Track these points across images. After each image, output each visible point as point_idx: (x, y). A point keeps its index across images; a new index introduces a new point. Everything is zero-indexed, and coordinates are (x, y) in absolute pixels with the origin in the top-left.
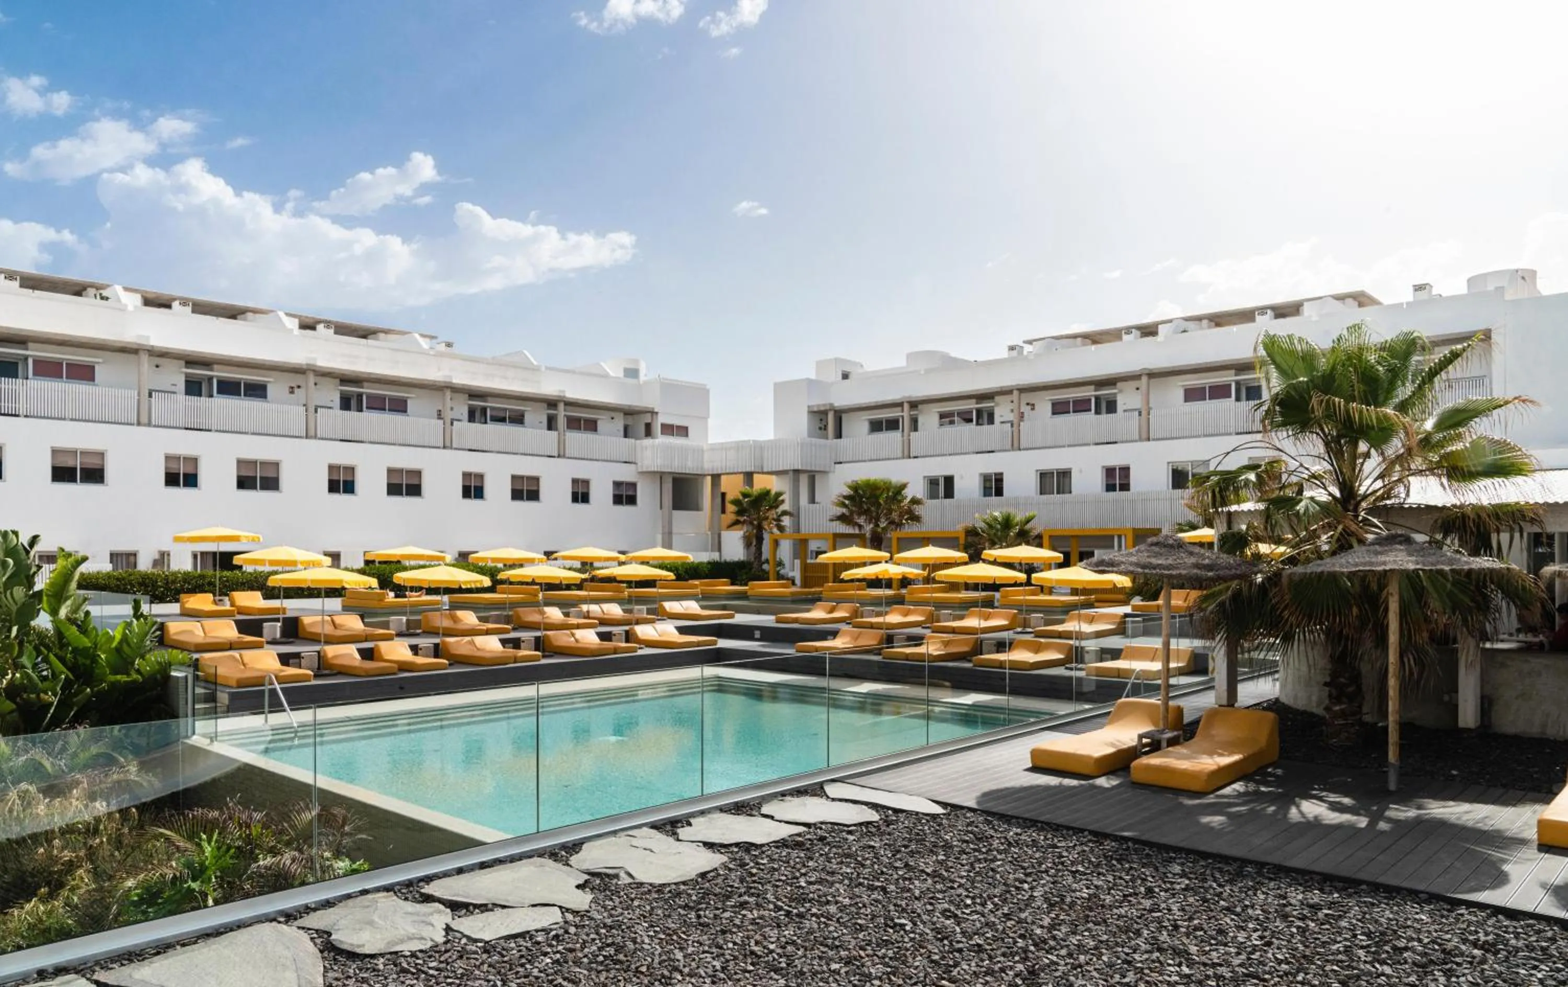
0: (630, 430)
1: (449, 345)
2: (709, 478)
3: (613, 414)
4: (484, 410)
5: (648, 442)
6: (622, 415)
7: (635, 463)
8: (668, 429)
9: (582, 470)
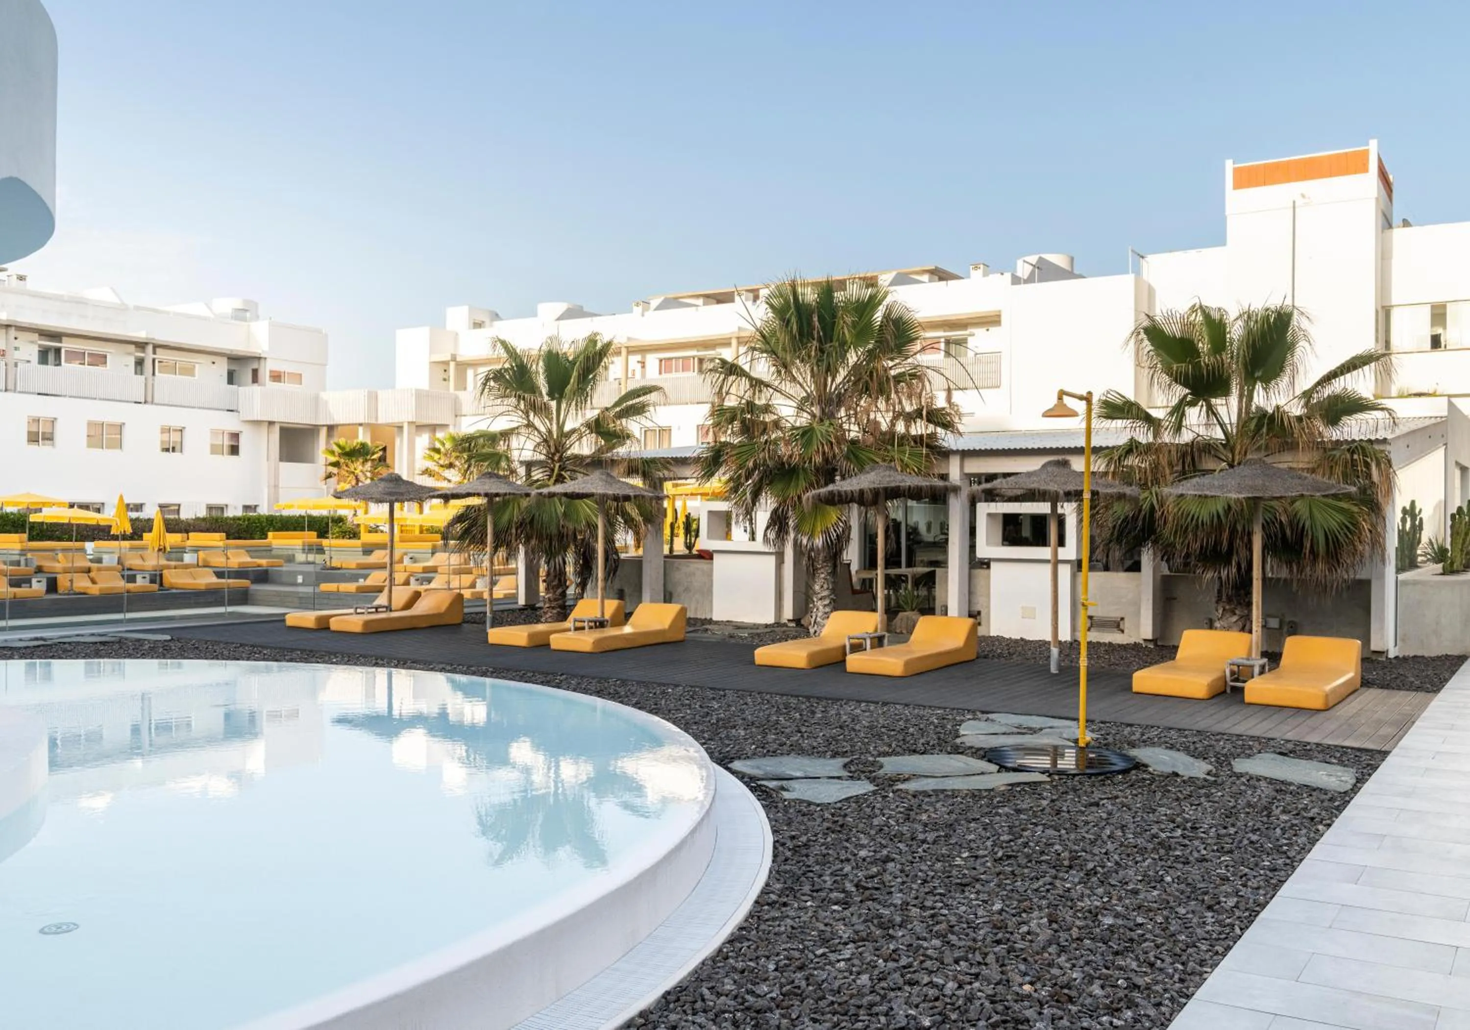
0: (235, 375)
1: (21, 278)
2: (325, 429)
3: (214, 358)
4: (58, 351)
5: (256, 388)
6: (225, 360)
7: (237, 411)
8: (277, 377)
9: (174, 417)
